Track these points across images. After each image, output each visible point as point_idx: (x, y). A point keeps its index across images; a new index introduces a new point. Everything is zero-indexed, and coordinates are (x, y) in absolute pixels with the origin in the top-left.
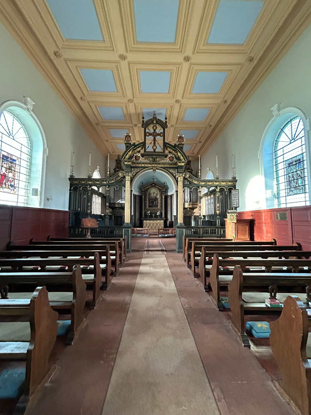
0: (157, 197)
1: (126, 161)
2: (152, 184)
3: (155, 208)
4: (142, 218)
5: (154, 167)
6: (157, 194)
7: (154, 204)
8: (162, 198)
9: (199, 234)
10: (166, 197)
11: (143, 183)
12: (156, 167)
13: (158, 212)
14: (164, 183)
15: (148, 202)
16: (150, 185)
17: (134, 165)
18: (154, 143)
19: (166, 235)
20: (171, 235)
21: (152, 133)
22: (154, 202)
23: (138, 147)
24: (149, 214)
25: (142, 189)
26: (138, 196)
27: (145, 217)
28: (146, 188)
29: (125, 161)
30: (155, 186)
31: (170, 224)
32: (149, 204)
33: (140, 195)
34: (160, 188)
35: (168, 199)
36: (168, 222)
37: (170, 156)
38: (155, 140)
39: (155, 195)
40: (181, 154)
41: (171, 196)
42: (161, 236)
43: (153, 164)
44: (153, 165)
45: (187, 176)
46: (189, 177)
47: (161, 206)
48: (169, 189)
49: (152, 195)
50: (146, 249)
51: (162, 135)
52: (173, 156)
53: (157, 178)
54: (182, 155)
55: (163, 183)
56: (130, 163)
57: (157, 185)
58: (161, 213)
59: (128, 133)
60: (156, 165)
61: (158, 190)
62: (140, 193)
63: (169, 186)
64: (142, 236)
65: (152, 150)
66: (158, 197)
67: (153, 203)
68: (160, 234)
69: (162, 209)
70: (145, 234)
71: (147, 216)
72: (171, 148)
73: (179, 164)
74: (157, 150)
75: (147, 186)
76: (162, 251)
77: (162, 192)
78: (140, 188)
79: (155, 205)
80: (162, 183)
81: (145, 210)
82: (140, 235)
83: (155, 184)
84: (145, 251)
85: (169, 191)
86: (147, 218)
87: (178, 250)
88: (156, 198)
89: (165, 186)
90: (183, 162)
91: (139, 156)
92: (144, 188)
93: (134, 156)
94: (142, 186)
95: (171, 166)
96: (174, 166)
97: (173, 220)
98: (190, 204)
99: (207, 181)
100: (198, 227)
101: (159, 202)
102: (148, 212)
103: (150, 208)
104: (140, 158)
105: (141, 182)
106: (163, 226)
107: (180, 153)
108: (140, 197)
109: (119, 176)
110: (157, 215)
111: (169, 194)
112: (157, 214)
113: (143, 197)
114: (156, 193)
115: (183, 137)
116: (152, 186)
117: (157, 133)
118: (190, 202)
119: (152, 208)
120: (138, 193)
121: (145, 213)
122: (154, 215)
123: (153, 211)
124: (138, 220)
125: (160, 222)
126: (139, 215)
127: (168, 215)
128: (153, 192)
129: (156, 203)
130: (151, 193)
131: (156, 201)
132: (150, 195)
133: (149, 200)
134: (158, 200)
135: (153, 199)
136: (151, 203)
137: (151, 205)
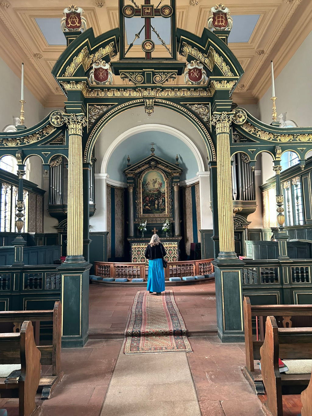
0: (162, 190)
1: (68, 82)
2: (149, 163)
3: (157, 215)
4: (130, 237)
5: (149, 98)
6: (161, 185)
7: (156, 206)
8: (174, 190)
9: (282, 283)
10: (182, 190)
11: (129, 160)
12: (152, 98)
13: (165, 224)
14: (177, 159)
15: (141, 201)
16: (146, 163)
17: (93, 95)
18: (148, 35)
19: (185, 278)
20: (196, 277)
21: (140, 7)
23: (104, 46)
24: (145, 229)
25: (129, 173)
26: (120, 189)
27: (136, 236)
28: (136, 172)
29: (64, 81)
30: (156, 167)
31: (192, 251)
32: (144, 206)
33: (122, 186)
34: (167, 170)
35: (187, 194)
36: (188, 246)
37: (191, 68)
38: (148, 27)
39: (157, 186)
40: (224, 57)
41: (194, 187)
42: (172, 280)
43: (146, 88)
44: (146, 93)
45: (241, 120)
46: (247, 122)
47: (172, 210)
48: (188, 172)
49: (151, 187)
50: (130, 331)
51: (167, 11)
52: (200, 68)
53: (160, 149)
54: (225, 60)
55: (175, 157)
56: (79, 87)
57: (161, 163)
58: (172, 226)
59: (73, 7)
60: (153, 93)
61: (162, 175)
62: (123, 183)
63: (187, 166)
64: (128, 281)
65: (143, 55)
66: (165, 189)
67: (152, 203)
68: (171, 276)
69: (173, 216)
70: (134, 276)
71: (140, 232)
72: (193, 46)
73: (218, 86)
74: (153, 55)
75: (139, 167)
76: (178, 334)
77: (173, 178)
78: (124, 172)
79: (158, 209)
80: (173, 160)
81: (134, 220)
82: (123, 279)
83: (157, 162)
84: (128, 335)
85: (187, 176)
86: (141, 237)
87: (224, 333)
88: (160, 193)
89: (178, 165)
90: (229, 80)
91: (106, 70)
92: (131, 170)
93: (93, 71)
94: (128, 166)
95: (196, 94)
96: (204, 94)
97: (199, 241)
98: (236, 203)
99: (297, 133)
100: (279, 263)
101: (166, 201)
102: (143, 225)
103: (147, 215)
104: (107, 75)
105: (124, 159)
106: (177, 256)
107: (220, 55)
108: (125, 192)
109: (49, 124)
110: (163, 231)
111: (189, 182)
112: (163, 228)
113: (131, 191)
114: (159, 181)
115: (225, 14)
116: (150, 167)
117: (155, 8)
118: (238, 198)
119: (151, 215)
120: (120, 183)
121: (136, 226)
122: (156, 229)
123: (153, 222)
124: (120, 242)
125: (170, 246)
126: (122, 232)
127: (187, 230)
128: (153, 180)
129: (160, 203)
130: (148, 182)
131: (160, 199)
132: (147, 187)
133: (144, 198)
134: (163, 196)
135: (154, 195)
136: (149, 205)
137: (148, 209)
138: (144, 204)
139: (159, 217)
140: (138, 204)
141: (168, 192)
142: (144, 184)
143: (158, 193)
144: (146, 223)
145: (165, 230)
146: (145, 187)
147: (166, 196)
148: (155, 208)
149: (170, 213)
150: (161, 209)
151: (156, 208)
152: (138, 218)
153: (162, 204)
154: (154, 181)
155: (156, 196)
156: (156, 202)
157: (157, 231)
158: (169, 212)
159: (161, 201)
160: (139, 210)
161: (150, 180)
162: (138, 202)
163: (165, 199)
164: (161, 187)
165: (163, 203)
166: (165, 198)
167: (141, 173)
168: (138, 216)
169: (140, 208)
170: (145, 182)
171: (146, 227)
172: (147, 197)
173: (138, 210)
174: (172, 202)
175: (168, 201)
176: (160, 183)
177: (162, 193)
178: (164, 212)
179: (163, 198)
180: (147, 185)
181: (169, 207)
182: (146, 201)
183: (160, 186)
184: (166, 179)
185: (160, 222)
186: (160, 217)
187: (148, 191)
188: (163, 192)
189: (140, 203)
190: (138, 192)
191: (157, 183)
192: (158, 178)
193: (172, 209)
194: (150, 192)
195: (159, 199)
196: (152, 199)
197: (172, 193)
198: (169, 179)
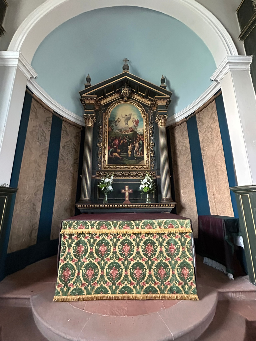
0: (139, 130)
3: (130, 167)
4: (82, 202)
6: (137, 122)
7: (130, 153)
13: (145, 181)
14: (163, 81)
15: (107, 145)
16: (115, 91)
22: (130, 147)
24: (111, 188)
25: (87, 98)
27: (94, 200)
28: (101, 102)
32: (111, 152)
34: (146, 102)
39: (131, 124)
49: (122, 125)
57: (137, 92)
58: (157, 184)
61: (139, 109)
66: (142, 128)
67: (124, 148)
79: (132, 158)
83: (132, 91)
86: (101, 202)
88: (135, 133)
92: (91, 94)
101: (145, 145)
102: (107, 180)
103: (114, 167)
110: (142, 191)
112: (141, 187)
113: (90, 125)
114: (135, 117)
119: (122, 167)
122: (129, 189)
123: (125, 178)
124: (66, 210)
125: (171, 230)
126: (72, 193)
127: (182, 191)
128: (126, 115)
129: (136, 149)
130: (118, 119)
131: (136, 143)
132: (116, 125)
133: (110, 141)
134: (140, 139)
135: (126, 137)
136: (119, 151)
137: (117, 157)
138: (111, 150)
139: (133, 169)
140: (101, 149)
141: (148, 133)
142: (112, 121)
143: (133, 133)
144: (112, 178)
145: (145, 190)
146: (113, 124)
147: (145, 138)
148: (127, 157)
149: (151, 163)
150: (137, 158)
151: (130, 156)
152: (101, 170)
153: (139, 149)
154: (127, 117)
155: (129, 138)
156: (129, 147)
157: (131, 191)
158: (149, 162)
159: (138, 145)
160: (103, 158)
161: (121, 116)
162: (102, 147)
163: (143, 143)
164: (138, 125)
165: (141, 149)
166: (143, 141)
167: (108, 105)
168: (101, 168)
169: (104, 155)
170: (114, 118)
171: (112, 185)
172: (116, 138)
173: (101, 157)
174: (154, 147)
175: (148, 145)
176: (135, 120)
177: (138, 134)
178: (142, 162)
179: (141, 142)
180: (116, 122)
181: (149, 155)
182: (114, 145)
183: (135, 124)
184: (145, 114)
185: (135, 178)
186: (135, 169)
187: (117, 131)
188: (140, 132)
189: (105, 147)
190: (102, 131)
191: (131, 120)
192: (133, 113)
193: (155, 158)
194: (121, 132)
195: (134, 142)
196: (124, 142)
197: (153, 134)
198: (149, 115)
